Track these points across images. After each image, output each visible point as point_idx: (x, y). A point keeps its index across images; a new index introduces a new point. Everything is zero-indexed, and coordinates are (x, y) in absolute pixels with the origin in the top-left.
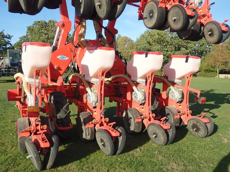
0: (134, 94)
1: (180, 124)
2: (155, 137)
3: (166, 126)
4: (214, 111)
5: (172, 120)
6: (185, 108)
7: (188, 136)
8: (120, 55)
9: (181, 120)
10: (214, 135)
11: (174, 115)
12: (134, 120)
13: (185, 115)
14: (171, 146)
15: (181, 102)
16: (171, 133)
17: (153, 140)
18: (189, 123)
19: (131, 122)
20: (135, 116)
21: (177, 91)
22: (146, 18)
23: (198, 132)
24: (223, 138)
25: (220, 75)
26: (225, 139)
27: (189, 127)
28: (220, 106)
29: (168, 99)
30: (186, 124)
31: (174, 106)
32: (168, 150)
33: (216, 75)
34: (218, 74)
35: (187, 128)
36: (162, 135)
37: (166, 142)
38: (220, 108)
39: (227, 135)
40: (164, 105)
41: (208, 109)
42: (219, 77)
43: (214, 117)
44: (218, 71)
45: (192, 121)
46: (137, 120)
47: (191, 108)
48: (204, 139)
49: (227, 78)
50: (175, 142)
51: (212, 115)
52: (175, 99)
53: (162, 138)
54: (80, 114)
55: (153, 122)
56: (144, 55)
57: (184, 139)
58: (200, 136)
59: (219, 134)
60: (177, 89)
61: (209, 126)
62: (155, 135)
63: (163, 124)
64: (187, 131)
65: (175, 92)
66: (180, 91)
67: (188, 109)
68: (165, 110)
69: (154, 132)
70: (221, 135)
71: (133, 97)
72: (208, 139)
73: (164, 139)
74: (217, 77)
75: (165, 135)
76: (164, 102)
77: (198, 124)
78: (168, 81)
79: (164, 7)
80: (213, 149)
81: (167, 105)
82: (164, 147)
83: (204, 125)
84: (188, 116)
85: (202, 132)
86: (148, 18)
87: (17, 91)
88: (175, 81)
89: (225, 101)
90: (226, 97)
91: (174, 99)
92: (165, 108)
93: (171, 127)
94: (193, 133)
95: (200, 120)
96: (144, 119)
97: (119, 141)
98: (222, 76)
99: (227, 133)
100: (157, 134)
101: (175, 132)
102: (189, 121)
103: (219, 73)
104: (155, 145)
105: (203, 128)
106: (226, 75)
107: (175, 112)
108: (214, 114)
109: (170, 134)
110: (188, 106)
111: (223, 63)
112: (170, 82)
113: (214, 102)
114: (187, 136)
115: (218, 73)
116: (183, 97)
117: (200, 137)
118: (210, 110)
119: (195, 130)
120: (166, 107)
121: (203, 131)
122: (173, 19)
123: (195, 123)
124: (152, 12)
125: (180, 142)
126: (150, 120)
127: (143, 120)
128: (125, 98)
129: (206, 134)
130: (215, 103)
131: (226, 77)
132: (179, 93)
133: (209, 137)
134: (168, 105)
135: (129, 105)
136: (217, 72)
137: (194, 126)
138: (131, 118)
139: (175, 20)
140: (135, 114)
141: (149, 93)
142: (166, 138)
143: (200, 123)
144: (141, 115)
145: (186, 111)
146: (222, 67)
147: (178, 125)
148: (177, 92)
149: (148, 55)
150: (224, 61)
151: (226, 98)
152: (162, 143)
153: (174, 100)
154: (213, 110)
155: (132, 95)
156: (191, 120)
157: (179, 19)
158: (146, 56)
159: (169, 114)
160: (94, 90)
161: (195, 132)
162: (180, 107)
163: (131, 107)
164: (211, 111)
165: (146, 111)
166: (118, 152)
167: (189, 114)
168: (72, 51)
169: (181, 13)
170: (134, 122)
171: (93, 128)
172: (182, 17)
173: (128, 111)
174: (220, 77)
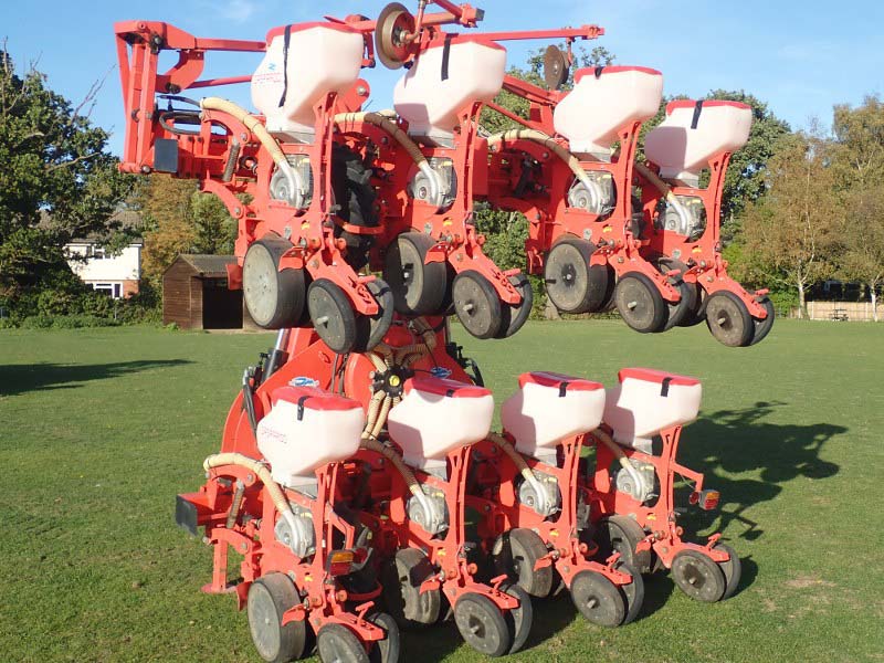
0: (527, 488)
1: (652, 567)
2: (593, 607)
3: (621, 577)
4: (755, 512)
5: (630, 555)
6: (662, 520)
7: (674, 600)
8: (460, 354)
9: (654, 555)
10: (743, 593)
11: (633, 542)
12: (533, 565)
13: (666, 542)
14: (633, 629)
15: (652, 503)
16: (633, 595)
17: (588, 615)
18: (676, 562)
19: (519, 569)
20: (533, 552)
21: (640, 471)
22: (554, 282)
23: (699, 588)
24: (767, 601)
25: (811, 305)
26: (771, 604)
27: (677, 575)
28: (779, 490)
29: (615, 495)
30: (668, 565)
31: (633, 515)
32: (629, 636)
33: (795, 307)
34: (802, 303)
35: (669, 576)
36: (611, 600)
37: (622, 616)
38: (778, 498)
39: (778, 591)
40: (604, 511)
41: (736, 506)
42: (806, 316)
43: (752, 535)
44: (801, 288)
45: (683, 558)
46: (540, 564)
47: (679, 521)
48: (716, 606)
49: (845, 319)
50: (643, 617)
51: (747, 527)
52: (636, 496)
53: (612, 608)
54: (397, 555)
55: (585, 568)
56: (557, 391)
57: (665, 608)
58: (707, 598)
59: (758, 588)
60: (640, 466)
61: (728, 569)
62: (593, 602)
63: (612, 571)
64: (671, 584)
65: (633, 474)
66: (650, 471)
67: (673, 523)
68: (607, 528)
69: (590, 593)
70: (762, 592)
71: (522, 497)
72: (727, 605)
73: (617, 609)
74: (799, 313)
75: (620, 599)
76: (601, 503)
77: (700, 567)
78: (614, 441)
79: (603, 263)
80: (736, 628)
81: (611, 512)
82: (617, 631)
83: (715, 568)
84: (672, 544)
85: (711, 588)
86: (558, 283)
87: (207, 500)
88: (634, 445)
89: (800, 466)
90: (809, 443)
91: (632, 494)
92: (608, 522)
93: (632, 578)
94: (688, 592)
95: (703, 555)
96: (557, 560)
97: (516, 619)
98: (821, 310)
99: (782, 586)
100: (599, 597)
101: (642, 590)
102: (675, 558)
103: (808, 298)
104: (594, 628)
105: (712, 575)
106: (840, 305)
107: (637, 532)
108: (754, 525)
109: (631, 596)
110: (672, 516)
111: (822, 252)
112: (620, 445)
113: (764, 469)
114: (671, 599)
115: (802, 298)
116: (657, 490)
117: (705, 602)
118: (741, 509)
119: (692, 581)
120: (611, 518)
121: (714, 584)
122: (630, 305)
123: (692, 564)
124: (568, 269)
125: (656, 616)
126: (574, 561)
127: (554, 561)
128: (495, 498)
129: (722, 592)
130: (763, 475)
131: (840, 314)
132: (645, 477)
133: (731, 600)
134: (613, 514)
135: (509, 519)
136: (797, 289)
137: (690, 572)
138: (521, 558)
139: (633, 309)
140: (534, 546)
141: (571, 489)
142: (621, 608)
143: (705, 564)
144: (551, 549)
145: (667, 531)
146: (820, 270)
147: (646, 569)
148: (639, 474)
149: (568, 392)
150: (825, 240)
151: (808, 448)
152: (612, 622)
153: (633, 497)
154: (753, 507)
155: (518, 493)
156: (680, 554)
157: (645, 308)
158: (563, 394)
159: (620, 540)
160: (432, 490)
161: (692, 587)
162: (650, 517)
163: (515, 525)
164: (743, 514)
165: (564, 536)
166: (516, 646)
167: (675, 536)
168: (329, 362)
169: (647, 296)
170: (533, 568)
171: (437, 592)
172: (651, 306)
173: (511, 538)
174: (811, 313)
